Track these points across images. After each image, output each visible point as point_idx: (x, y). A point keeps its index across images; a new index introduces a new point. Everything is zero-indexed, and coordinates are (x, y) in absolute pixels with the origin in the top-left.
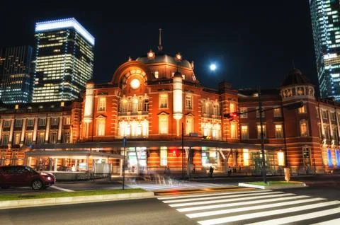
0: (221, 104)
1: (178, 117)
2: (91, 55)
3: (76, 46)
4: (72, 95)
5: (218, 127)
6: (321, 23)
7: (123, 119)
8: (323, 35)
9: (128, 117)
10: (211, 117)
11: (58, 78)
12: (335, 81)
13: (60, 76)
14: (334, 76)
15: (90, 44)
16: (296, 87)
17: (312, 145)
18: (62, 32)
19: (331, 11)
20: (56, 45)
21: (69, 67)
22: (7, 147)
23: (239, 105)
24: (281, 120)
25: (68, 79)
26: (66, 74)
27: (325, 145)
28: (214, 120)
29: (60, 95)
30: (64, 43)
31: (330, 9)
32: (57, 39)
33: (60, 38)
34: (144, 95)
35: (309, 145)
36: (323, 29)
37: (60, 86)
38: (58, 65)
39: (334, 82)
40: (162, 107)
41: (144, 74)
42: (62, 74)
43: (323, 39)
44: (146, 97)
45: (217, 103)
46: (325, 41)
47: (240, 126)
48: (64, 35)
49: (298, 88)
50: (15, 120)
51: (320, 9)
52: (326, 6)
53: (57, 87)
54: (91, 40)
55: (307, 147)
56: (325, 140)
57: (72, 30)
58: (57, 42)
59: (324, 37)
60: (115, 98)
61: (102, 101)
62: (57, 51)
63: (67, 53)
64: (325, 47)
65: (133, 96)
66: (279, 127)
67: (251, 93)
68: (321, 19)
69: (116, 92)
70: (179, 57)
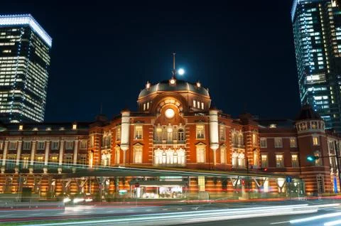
0: (244, 134)
1: (215, 147)
2: (47, 59)
3: (31, 47)
4: (24, 106)
5: (242, 156)
6: (305, 43)
7: (159, 147)
8: (306, 56)
9: (164, 146)
10: (237, 147)
11: (8, 84)
12: (318, 103)
13: (10, 82)
14: (317, 98)
15: (47, 45)
16: (311, 122)
17: (324, 174)
18: (14, 30)
19: (314, 32)
20: (6, 44)
21: (22, 72)
22: (14, 172)
23: (259, 135)
24: (296, 150)
25: (19, 86)
26: (18, 80)
27: (332, 173)
28: (239, 150)
29: (10, 105)
30: (17, 43)
31: (312, 30)
32: (9, 37)
33: (12, 37)
34: (179, 125)
35: (322, 174)
36: (306, 50)
37: (9, 94)
38: (8, 69)
39: (317, 105)
40: (199, 137)
41: (178, 104)
42: (12, 80)
43: (307, 60)
44: (181, 127)
45: (241, 134)
46: (308, 62)
47: (260, 156)
48: (17, 33)
49: (312, 123)
50: (23, 143)
51: (303, 29)
52: (308, 27)
53: (6, 95)
54: (49, 41)
55: (320, 175)
56: (332, 169)
57: (28, 28)
58: (8, 41)
59: (307, 58)
60: (151, 126)
61: (139, 129)
62: (7, 51)
63: (21, 55)
64: (308, 68)
65: (168, 125)
66: (294, 157)
67: (268, 124)
68: (304, 39)
69: (153, 121)
70: (199, 85)
